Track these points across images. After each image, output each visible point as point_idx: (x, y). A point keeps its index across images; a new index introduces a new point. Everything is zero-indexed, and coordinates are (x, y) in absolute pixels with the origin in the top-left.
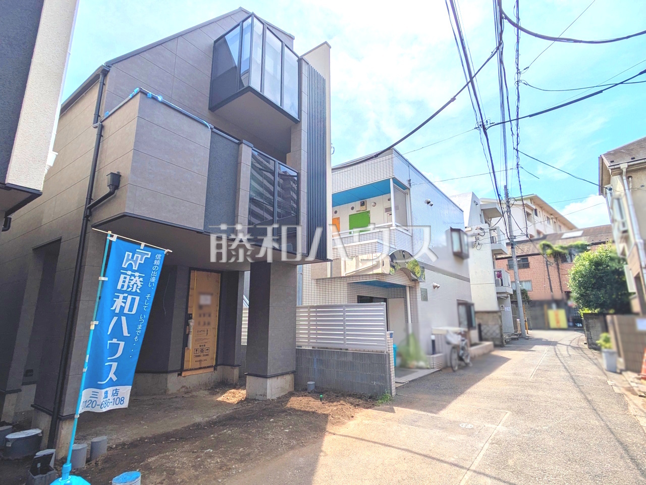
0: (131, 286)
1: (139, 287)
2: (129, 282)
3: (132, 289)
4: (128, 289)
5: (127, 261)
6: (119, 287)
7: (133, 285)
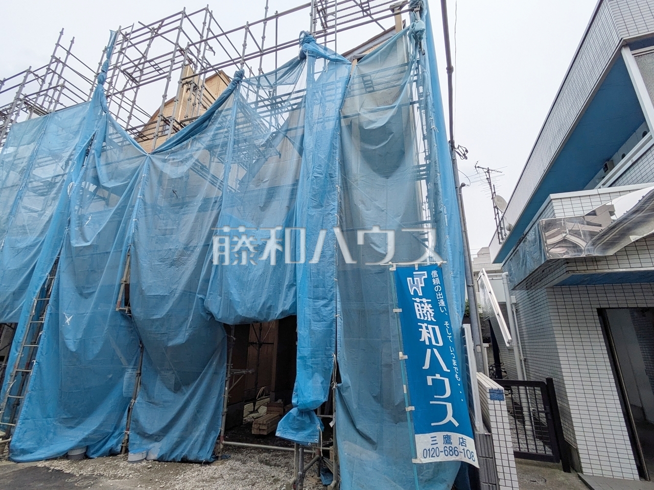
0: (425, 315)
1: (432, 315)
2: (423, 311)
3: (428, 318)
4: (424, 318)
5: (412, 288)
6: (418, 317)
7: (426, 313)
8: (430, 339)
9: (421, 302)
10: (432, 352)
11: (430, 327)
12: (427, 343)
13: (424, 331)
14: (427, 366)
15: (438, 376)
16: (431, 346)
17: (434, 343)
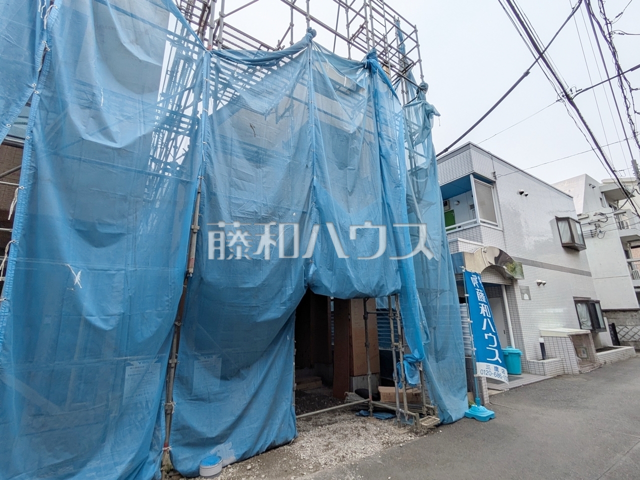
8: (485, 313)
9: (479, 291)
10: (487, 320)
11: (485, 306)
12: (484, 315)
13: (482, 308)
14: (484, 328)
15: (490, 334)
16: (486, 317)
17: (488, 315)
